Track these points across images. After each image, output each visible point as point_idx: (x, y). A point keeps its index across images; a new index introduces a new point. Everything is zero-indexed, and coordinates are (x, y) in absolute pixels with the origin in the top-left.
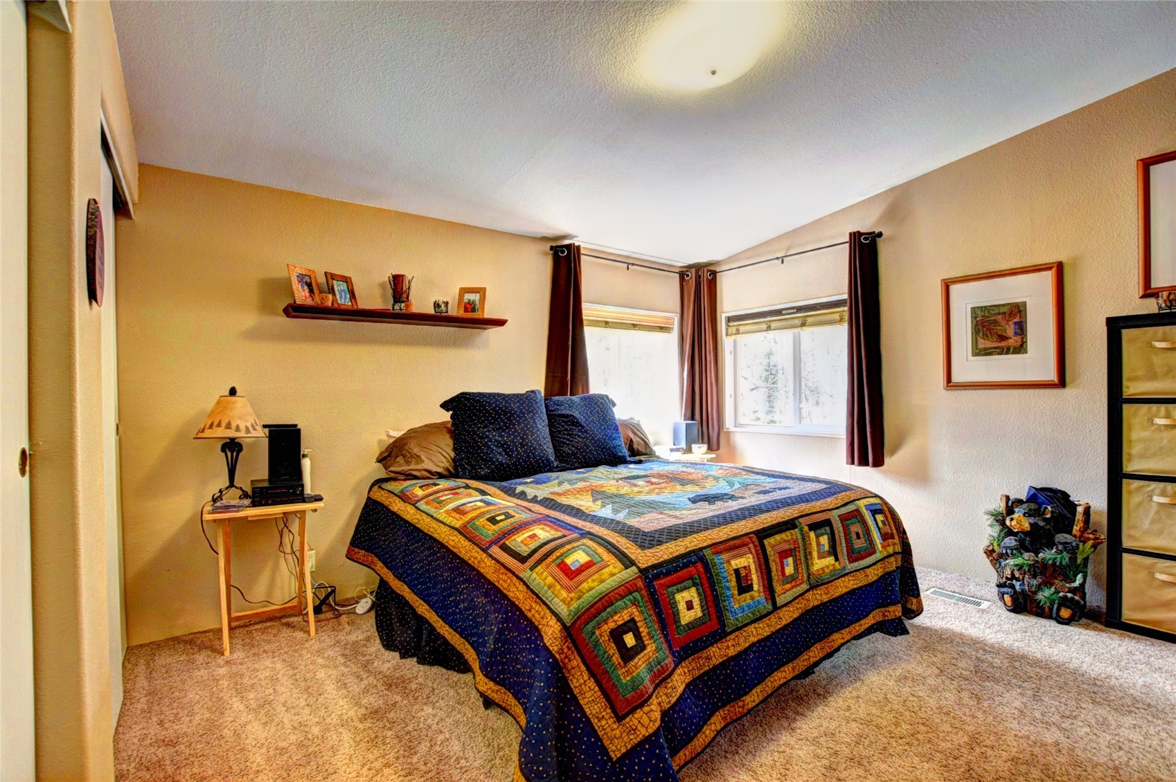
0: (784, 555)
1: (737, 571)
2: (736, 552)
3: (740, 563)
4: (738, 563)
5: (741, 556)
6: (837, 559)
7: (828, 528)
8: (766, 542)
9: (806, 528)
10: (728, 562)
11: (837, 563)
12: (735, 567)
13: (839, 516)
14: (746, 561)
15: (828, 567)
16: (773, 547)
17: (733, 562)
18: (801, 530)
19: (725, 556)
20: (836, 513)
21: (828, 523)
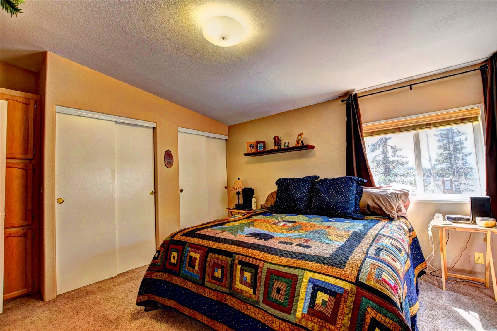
0: (216, 265)
1: (191, 257)
2: (195, 250)
3: (194, 255)
4: (193, 254)
5: (196, 253)
6: (254, 293)
7: (253, 270)
8: (210, 254)
9: (237, 261)
10: (190, 252)
11: (254, 296)
12: (191, 255)
13: (268, 269)
14: (197, 256)
15: (246, 293)
16: (211, 258)
17: (191, 253)
18: (233, 260)
19: (190, 249)
20: (267, 266)
21: (256, 267)
